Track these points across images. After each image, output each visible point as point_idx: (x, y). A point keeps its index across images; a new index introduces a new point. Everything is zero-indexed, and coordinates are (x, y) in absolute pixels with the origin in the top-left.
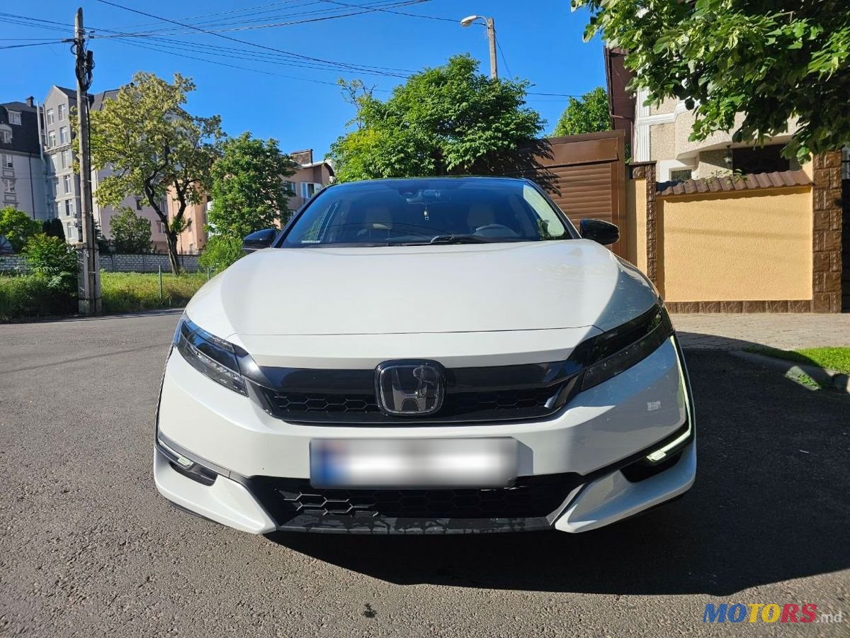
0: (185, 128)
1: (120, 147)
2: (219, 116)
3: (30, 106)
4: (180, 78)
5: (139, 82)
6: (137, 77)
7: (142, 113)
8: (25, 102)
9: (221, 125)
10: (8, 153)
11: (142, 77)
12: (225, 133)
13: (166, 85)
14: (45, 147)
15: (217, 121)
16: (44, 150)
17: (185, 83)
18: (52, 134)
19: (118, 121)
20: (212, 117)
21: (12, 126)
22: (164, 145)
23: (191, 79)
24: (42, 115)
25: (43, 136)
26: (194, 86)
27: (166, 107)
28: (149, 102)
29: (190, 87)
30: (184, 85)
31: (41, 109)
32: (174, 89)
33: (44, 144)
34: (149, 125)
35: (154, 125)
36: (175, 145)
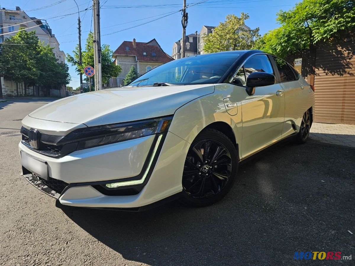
0: (244, 35)
1: (218, 47)
2: (259, 28)
3: (196, 34)
4: (243, 14)
5: (228, 19)
6: (227, 17)
7: (226, 32)
8: (195, 33)
9: (259, 32)
10: (188, 53)
11: (229, 16)
12: (260, 35)
13: (237, 18)
14: (199, 49)
15: (258, 30)
16: (198, 50)
17: (245, 16)
18: (202, 44)
19: (218, 36)
20: (256, 29)
21: (190, 43)
22: (234, 44)
23: (248, 14)
24: (199, 37)
25: (199, 45)
26: (249, 17)
27: (236, 27)
28: (230, 27)
29: (247, 17)
30: (245, 17)
31: (199, 35)
32: (240, 19)
33: (199, 48)
34: (228, 36)
35: (230, 36)
36: (239, 43)
